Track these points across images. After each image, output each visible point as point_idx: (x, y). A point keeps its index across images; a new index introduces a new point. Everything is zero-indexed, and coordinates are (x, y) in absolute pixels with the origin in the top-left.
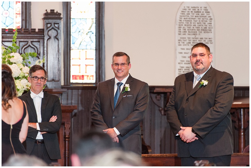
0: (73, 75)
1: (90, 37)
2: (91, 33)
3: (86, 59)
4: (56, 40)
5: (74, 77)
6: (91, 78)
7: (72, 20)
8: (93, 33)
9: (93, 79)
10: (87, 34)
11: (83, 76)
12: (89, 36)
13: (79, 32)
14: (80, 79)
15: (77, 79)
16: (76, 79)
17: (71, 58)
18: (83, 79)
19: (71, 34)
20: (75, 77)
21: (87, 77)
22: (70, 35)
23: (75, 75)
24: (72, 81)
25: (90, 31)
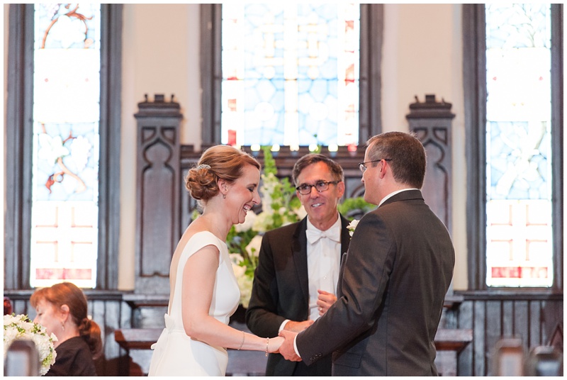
0: (494, 266)
1: (538, 169)
2: (541, 158)
3: (527, 225)
4: (439, 171)
5: (497, 271)
6: (542, 273)
7: (488, 125)
8: (545, 158)
9: (546, 277)
10: (529, 161)
11: (520, 269)
12: (534, 165)
13: (510, 154)
14: (512, 276)
15: (505, 277)
16: (501, 276)
17: (488, 223)
18: (520, 277)
19: (488, 160)
20: (499, 273)
21: (530, 270)
22: (485, 164)
23: (499, 268)
24: (491, 281)
25: (537, 152)
